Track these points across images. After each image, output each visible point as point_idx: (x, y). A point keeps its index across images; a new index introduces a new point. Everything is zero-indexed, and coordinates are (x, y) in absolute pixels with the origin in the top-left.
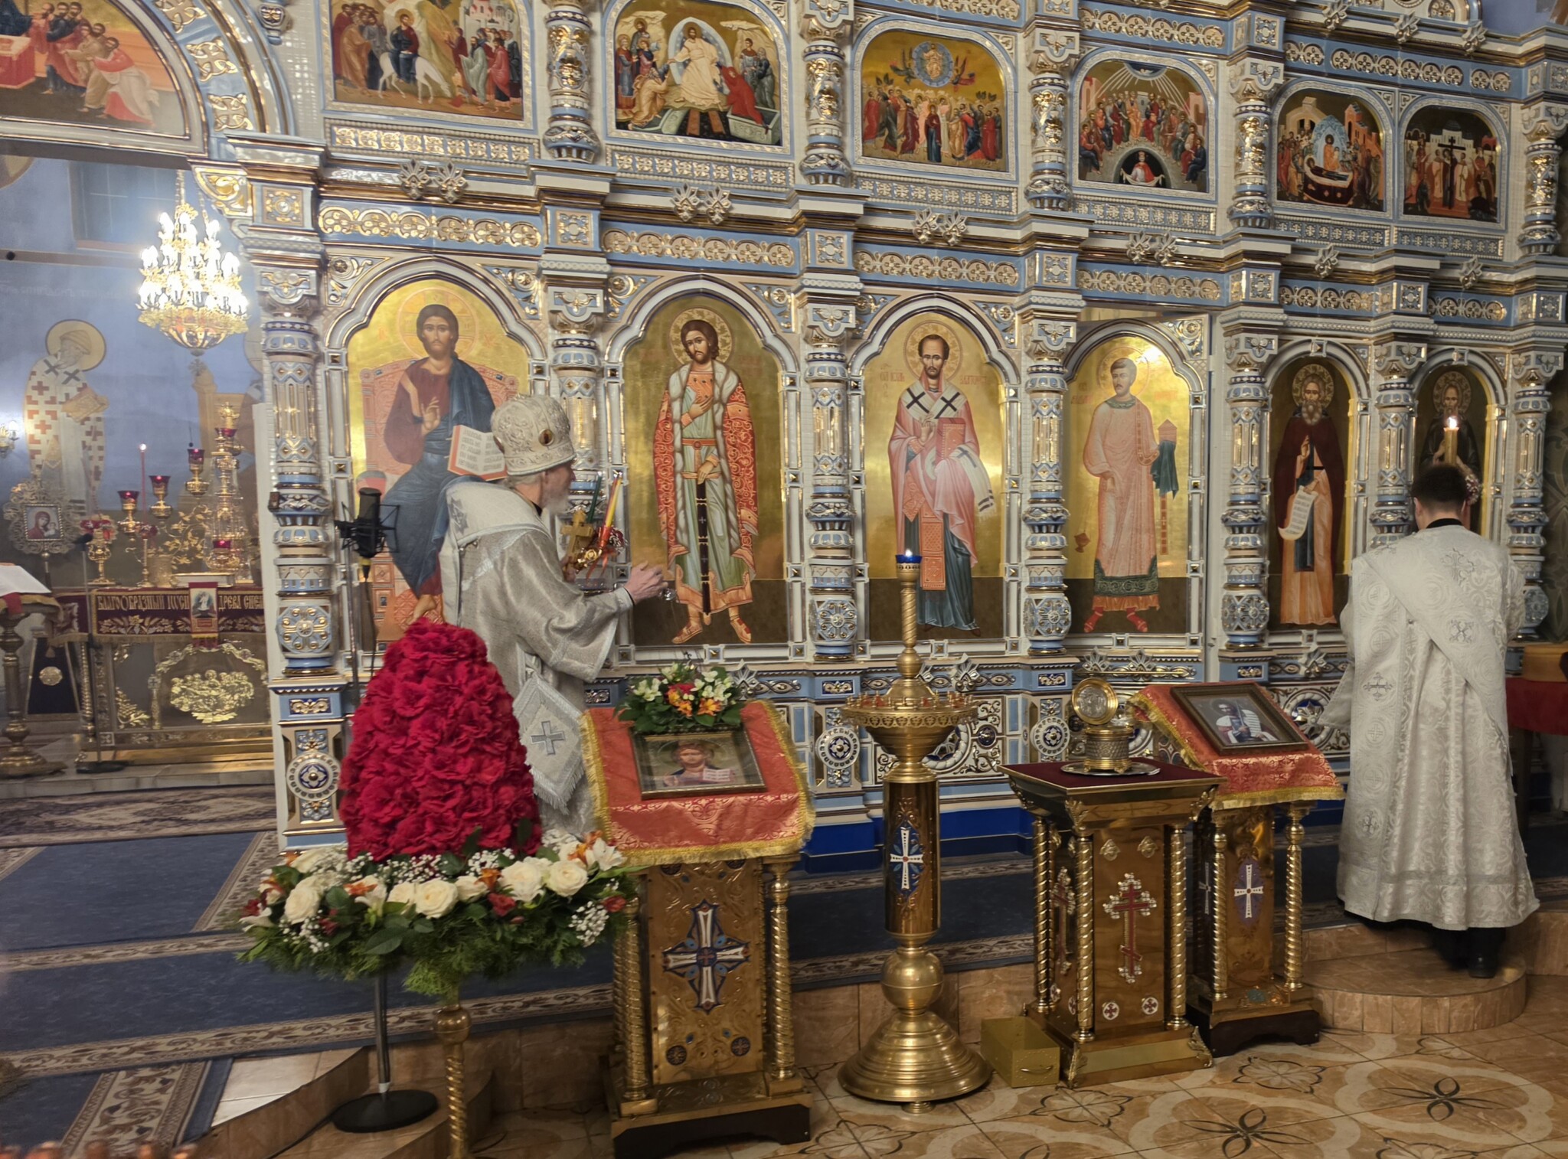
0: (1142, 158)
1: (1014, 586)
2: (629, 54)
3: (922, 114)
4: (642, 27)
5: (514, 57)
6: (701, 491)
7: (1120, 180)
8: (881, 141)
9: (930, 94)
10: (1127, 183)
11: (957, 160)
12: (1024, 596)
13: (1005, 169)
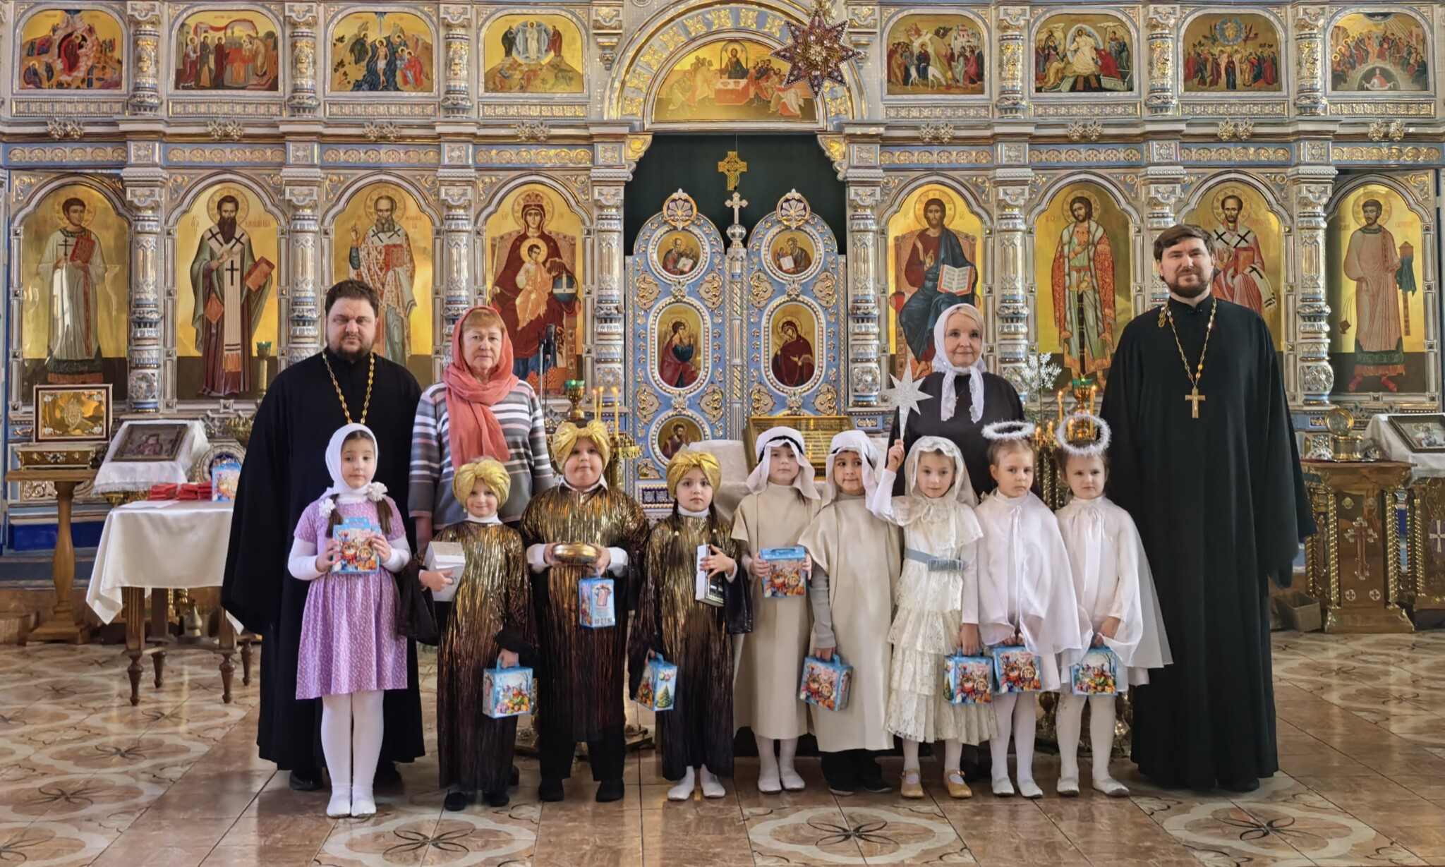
0: (1378, 71)
1: (1291, 358)
2: (1043, 50)
3: (1223, 62)
4: (1051, 35)
5: (980, 60)
6: (1080, 298)
7: (1362, 88)
8: (1196, 81)
9: (1228, 49)
10: (1368, 89)
11: (1247, 87)
12: (1299, 364)
13: (1280, 89)
